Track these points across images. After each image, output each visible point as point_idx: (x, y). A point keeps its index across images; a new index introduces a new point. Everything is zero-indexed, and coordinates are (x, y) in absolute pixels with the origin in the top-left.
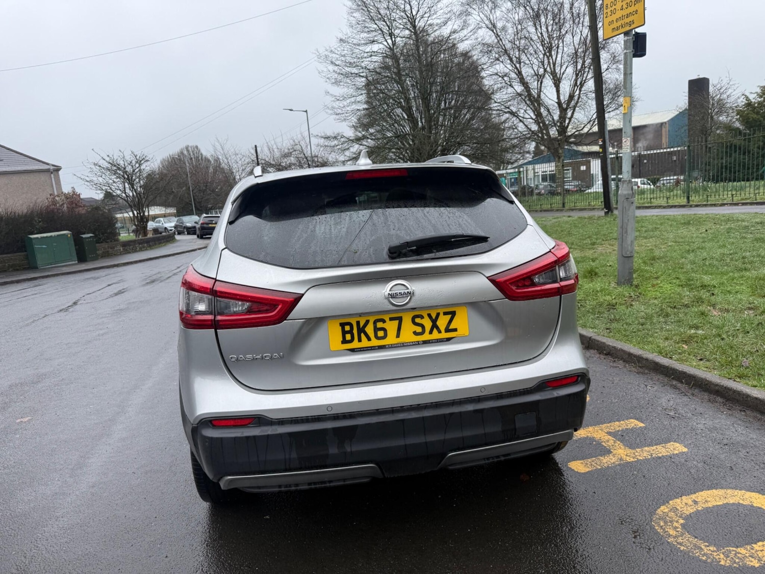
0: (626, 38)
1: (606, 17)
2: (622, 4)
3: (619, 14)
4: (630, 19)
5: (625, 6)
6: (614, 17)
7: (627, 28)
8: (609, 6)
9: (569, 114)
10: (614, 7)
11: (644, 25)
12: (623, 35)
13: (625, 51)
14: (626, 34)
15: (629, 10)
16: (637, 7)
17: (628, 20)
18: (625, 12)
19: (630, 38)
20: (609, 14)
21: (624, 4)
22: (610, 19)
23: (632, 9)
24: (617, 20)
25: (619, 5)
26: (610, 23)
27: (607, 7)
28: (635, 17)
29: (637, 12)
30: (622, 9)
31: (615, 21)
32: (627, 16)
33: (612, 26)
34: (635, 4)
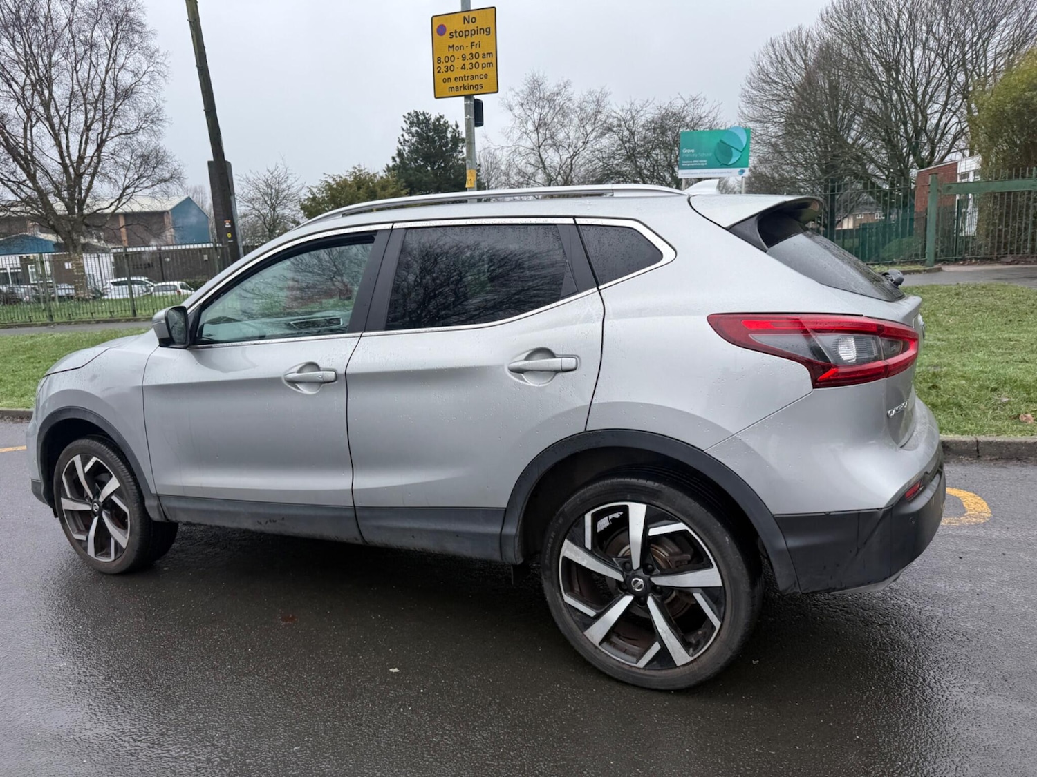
0: (469, 102)
1: (439, 72)
2: (463, 62)
3: (459, 73)
4: (478, 82)
5: (468, 66)
6: (452, 75)
7: (468, 92)
8: (443, 60)
10: (450, 63)
11: (497, 92)
12: (463, 98)
13: (468, 116)
14: (468, 97)
15: (474, 72)
16: (486, 70)
17: (474, 82)
18: (468, 73)
19: (472, 103)
20: (443, 69)
21: (467, 63)
22: (446, 76)
23: (480, 71)
24: (456, 79)
25: (458, 63)
26: (445, 81)
27: (439, 60)
28: (483, 82)
29: (486, 76)
30: (463, 67)
31: (453, 80)
32: (473, 78)
33: (449, 85)
34: (483, 67)
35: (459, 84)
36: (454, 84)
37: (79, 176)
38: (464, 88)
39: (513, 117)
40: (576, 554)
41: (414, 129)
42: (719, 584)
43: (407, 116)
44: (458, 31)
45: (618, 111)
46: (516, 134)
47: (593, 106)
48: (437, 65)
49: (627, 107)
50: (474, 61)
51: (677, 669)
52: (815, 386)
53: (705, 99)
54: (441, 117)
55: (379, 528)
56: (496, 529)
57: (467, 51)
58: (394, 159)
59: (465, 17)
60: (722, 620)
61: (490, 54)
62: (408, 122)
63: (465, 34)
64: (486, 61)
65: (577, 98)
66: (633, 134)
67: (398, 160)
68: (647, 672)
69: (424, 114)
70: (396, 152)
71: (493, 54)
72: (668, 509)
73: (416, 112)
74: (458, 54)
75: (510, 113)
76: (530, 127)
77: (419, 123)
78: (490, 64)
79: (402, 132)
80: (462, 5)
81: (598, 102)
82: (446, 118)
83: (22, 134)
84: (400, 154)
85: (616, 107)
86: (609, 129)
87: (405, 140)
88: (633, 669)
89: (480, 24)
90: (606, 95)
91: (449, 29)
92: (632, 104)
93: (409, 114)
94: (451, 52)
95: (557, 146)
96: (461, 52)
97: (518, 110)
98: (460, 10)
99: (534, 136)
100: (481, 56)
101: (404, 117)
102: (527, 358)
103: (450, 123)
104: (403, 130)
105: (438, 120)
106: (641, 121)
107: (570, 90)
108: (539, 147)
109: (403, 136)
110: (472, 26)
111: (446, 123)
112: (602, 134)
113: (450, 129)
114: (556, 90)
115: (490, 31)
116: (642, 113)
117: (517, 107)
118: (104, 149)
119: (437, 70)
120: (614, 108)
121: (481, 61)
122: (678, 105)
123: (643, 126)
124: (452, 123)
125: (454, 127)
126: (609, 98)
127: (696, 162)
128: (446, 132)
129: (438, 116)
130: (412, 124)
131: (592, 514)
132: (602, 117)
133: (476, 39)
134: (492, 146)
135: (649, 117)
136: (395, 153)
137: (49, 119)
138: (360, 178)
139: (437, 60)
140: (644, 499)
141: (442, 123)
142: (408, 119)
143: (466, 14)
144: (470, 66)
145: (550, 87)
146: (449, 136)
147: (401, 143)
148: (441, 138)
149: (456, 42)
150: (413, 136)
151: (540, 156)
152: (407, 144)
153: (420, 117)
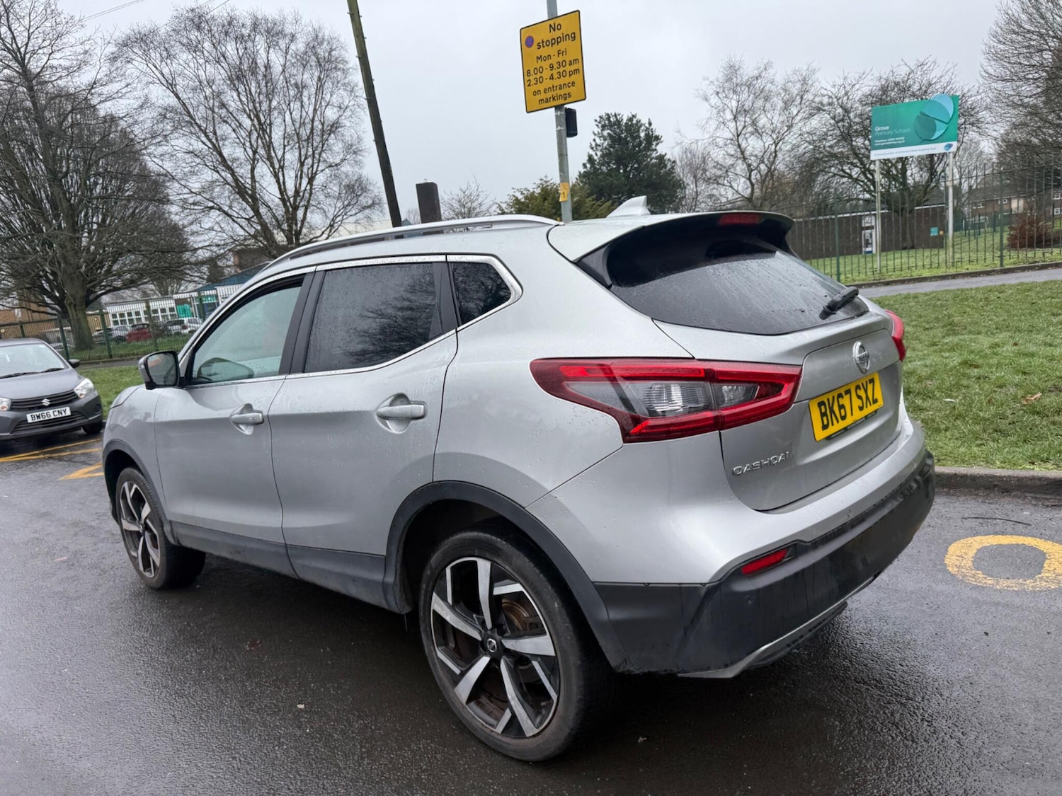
0: (559, 113)
1: (529, 85)
2: (551, 72)
3: (548, 84)
4: (566, 91)
5: (556, 76)
6: (541, 87)
7: (561, 102)
8: (532, 73)
9: (300, 213)
10: (539, 75)
12: (553, 109)
13: (559, 128)
14: (558, 108)
15: (562, 81)
16: (573, 78)
17: (562, 92)
18: (557, 82)
19: (563, 113)
20: (533, 82)
21: (555, 72)
22: (535, 88)
23: (567, 80)
24: (545, 91)
25: (546, 74)
26: (535, 93)
27: (529, 72)
28: (572, 90)
29: (573, 84)
30: (552, 78)
31: (542, 91)
32: (561, 87)
33: (539, 97)
34: (570, 75)
35: (549, 95)
36: (543, 96)
37: (296, 208)
38: (554, 99)
39: (710, 107)
40: (442, 609)
41: (606, 133)
42: (552, 653)
43: (598, 119)
44: (545, 40)
45: (829, 88)
46: (713, 124)
47: (798, 86)
48: (527, 78)
49: (840, 82)
50: (561, 70)
51: (527, 740)
52: (625, 441)
53: (935, 62)
54: (634, 116)
57: (554, 60)
58: (584, 165)
59: (550, 26)
60: (558, 693)
61: (576, 60)
62: (600, 125)
63: (552, 42)
64: (573, 67)
65: (780, 80)
66: (847, 111)
67: (588, 166)
68: (504, 739)
69: (615, 115)
70: (587, 158)
71: (579, 60)
72: (507, 568)
73: (608, 114)
74: (546, 64)
75: (706, 103)
76: (729, 116)
77: (611, 125)
78: (577, 71)
79: (593, 137)
80: (549, 13)
81: (804, 81)
82: (638, 117)
83: (249, 176)
84: (591, 159)
85: (826, 84)
86: (819, 109)
87: (597, 145)
88: (493, 734)
89: (566, 29)
90: (814, 72)
91: (537, 40)
92: (845, 78)
93: (601, 117)
94: (540, 63)
95: (758, 132)
96: (549, 62)
97: (714, 100)
98: (547, 18)
99: (732, 125)
100: (568, 63)
101: (596, 121)
102: (391, 404)
103: (643, 122)
104: (595, 134)
105: (630, 120)
106: (857, 95)
107: (771, 71)
108: (738, 136)
109: (594, 140)
110: (558, 34)
111: (638, 122)
112: (812, 115)
113: (643, 128)
114: (756, 73)
115: (575, 36)
116: (857, 86)
117: (712, 97)
118: (315, 183)
119: (527, 84)
120: (825, 85)
121: (568, 68)
122: (901, 73)
123: (861, 101)
124: (645, 121)
125: (647, 125)
126: (818, 75)
127: (891, 141)
128: (638, 131)
129: (630, 116)
130: (604, 127)
131: (452, 568)
132: (808, 96)
133: (562, 46)
134: (686, 140)
135: (866, 90)
136: (585, 159)
137: (269, 158)
138: (547, 190)
139: (527, 73)
140: (488, 556)
141: (634, 122)
142: (600, 122)
143: (552, 22)
144: (558, 75)
145: (748, 71)
146: (642, 135)
147: (592, 148)
148: (634, 138)
149: (544, 51)
150: (605, 140)
151: (739, 146)
152: (599, 148)
153: (612, 119)
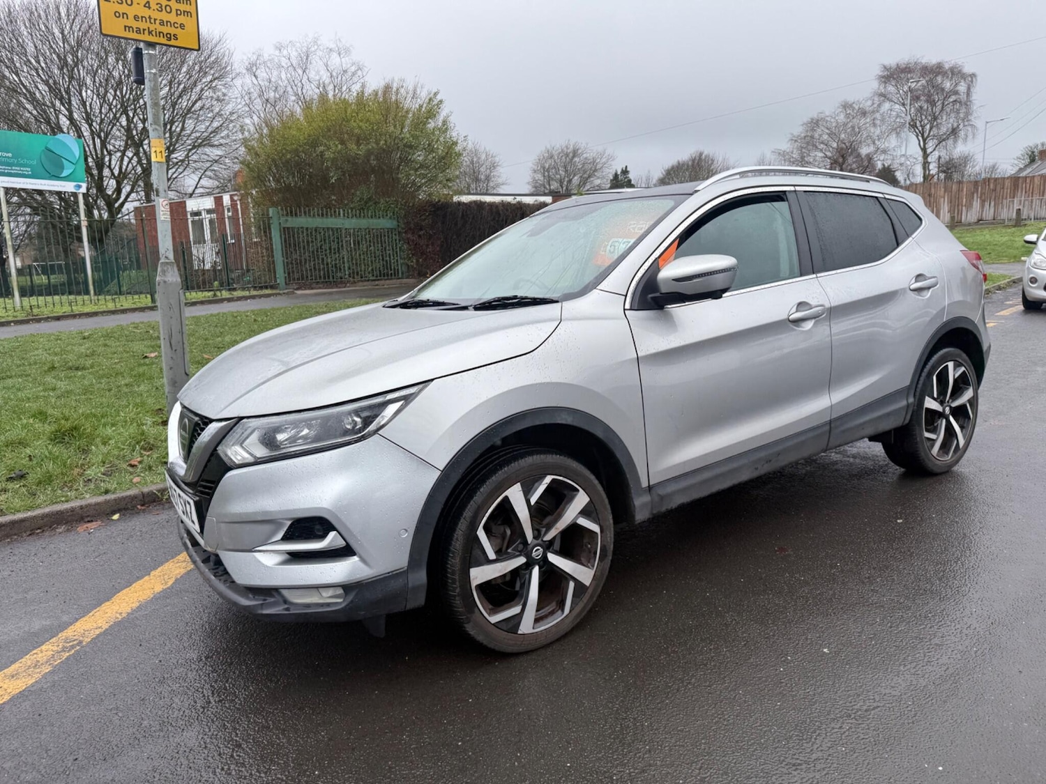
3: (141, 11)
5: (154, 6)
6: (129, 10)
7: (161, 40)
15: (164, 16)
16: (181, 19)
17: (165, 30)
18: (155, 15)
22: (120, 9)
23: (172, 18)
24: (136, 17)
26: (117, 14)
28: (178, 31)
29: (182, 26)
30: (147, 5)
31: (131, 16)
32: (162, 23)
33: (122, 22)
34: (177, 15)
35: (142, 25)
36: (131, 22)
38: (150, 33)
50: (164, 2)
55: (843, 432)
56: (904, 403)
64: (182, 7)
78: (187, 13)
102: (916, 281)
121: (174, 5)
127: (16, 169)
144: (158, 7)
